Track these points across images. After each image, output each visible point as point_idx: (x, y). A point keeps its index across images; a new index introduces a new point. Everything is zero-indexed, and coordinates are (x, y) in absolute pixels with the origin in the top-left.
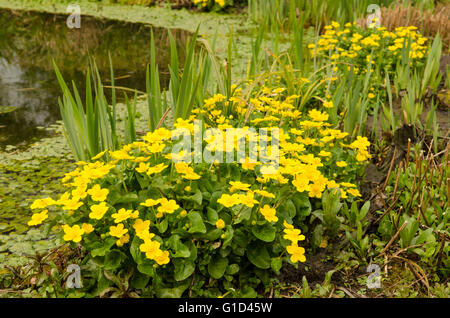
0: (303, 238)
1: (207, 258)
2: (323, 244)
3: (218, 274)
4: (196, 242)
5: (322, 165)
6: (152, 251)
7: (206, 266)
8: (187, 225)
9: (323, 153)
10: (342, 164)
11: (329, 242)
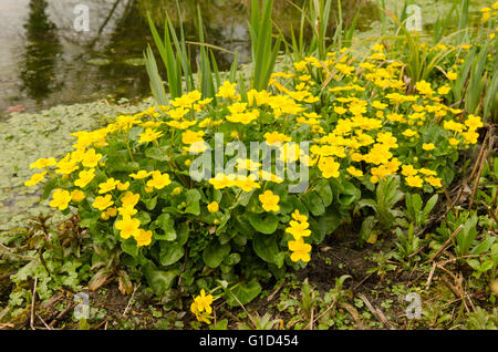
0: (308, 233)
1: (203, 243)
2: (372, 239)
3: (214, 263)
4: (190, 224)
5: (396, 146)
6: (130, 229)
7: (201, 253)
8: (183, 204)
9: (408, 133)
10: (428, 147)
11: (379, 238)
